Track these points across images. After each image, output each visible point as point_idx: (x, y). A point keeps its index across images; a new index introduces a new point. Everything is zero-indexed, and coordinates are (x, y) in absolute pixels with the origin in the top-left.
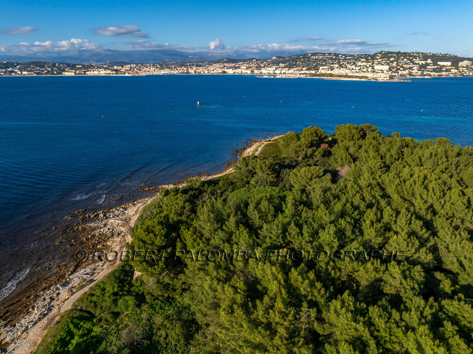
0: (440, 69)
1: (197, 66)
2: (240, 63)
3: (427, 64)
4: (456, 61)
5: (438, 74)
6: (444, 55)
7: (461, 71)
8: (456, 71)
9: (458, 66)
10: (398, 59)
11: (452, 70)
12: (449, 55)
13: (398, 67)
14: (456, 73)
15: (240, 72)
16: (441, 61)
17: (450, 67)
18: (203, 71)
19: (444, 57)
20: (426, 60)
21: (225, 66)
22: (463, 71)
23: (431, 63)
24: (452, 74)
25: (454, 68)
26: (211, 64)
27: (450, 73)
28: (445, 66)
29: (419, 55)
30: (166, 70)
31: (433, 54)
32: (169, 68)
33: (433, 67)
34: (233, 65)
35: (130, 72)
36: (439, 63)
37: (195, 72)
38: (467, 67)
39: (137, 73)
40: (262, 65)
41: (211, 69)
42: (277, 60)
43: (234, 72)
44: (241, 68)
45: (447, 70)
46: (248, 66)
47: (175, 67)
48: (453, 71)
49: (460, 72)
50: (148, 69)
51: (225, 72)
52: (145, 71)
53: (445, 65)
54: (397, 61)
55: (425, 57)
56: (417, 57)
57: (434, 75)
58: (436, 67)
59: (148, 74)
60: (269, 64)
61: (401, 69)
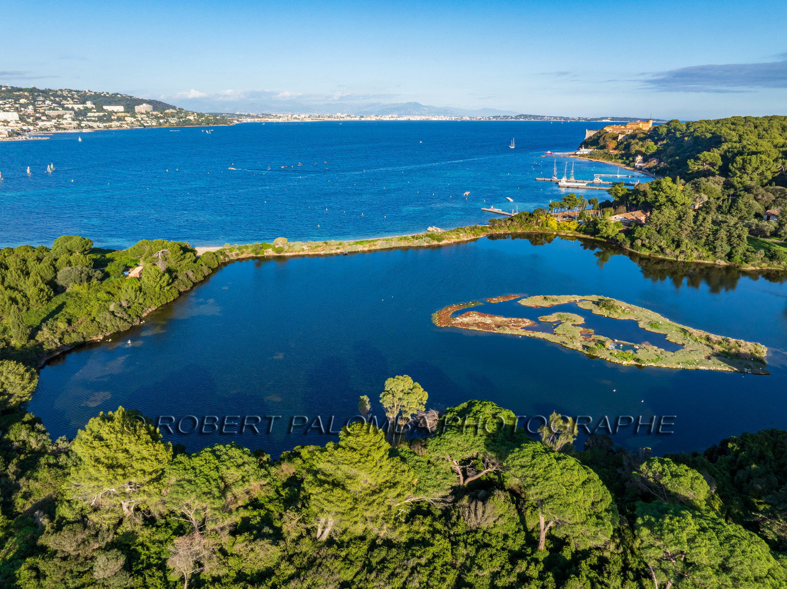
0: (108, 118)
3: (87, 110)
4: (130, 103)
5: (105, 124)
6: (113, 94)
7: (140, 119)
8: (133, 120)
9: (134, 112)
10: (35, 101)
11: (126, 119)
12: (120, 94)
13: (38, 115)
14: (132, 123)
16: (110, 104)
17: (123, 114)
19: (113, 98)
20: (84, 103)
22: (142, 119)
23: (92, 108)
24: (127, 124)
25: (128, 115)
27: (124, 122)
28: (116, 113)
29: (72, 95)
31: (95, 93)
33: (96, 114)
36: (105, 107)
38: (147, 113)
45: (119, 119)
48: (129, 119)
49: (138, 120)
53: (115, 111)
54: (33, 105)
55: (83, 98)
56: (69, 97)
57: (98, 127)
58: (101, 114)
61: (44, 118)
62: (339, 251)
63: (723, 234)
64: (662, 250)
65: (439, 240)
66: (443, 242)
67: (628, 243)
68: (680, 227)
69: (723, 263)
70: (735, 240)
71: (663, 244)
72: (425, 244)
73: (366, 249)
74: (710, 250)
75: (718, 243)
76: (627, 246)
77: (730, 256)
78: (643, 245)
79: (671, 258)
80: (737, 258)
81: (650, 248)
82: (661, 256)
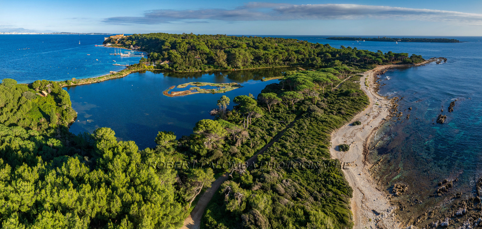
62: (95, 81)
63: (197, 63)
64: (185, 70)
65: (122, 75)
66: (123, 76)
67: (175, 69)
68: (186, 63)
69: (201, 71)
70: (200, 65)
71: (185, 68)
72: (119, 77)
73: (103, 80)
74: (195, 68)
75: (196, 66)
76: (174, 70)
77: (201, 69)
78: (179, 69)
79: (188, 72)
80: (203, 69)
81: (182, 70)
82: (185, 72)
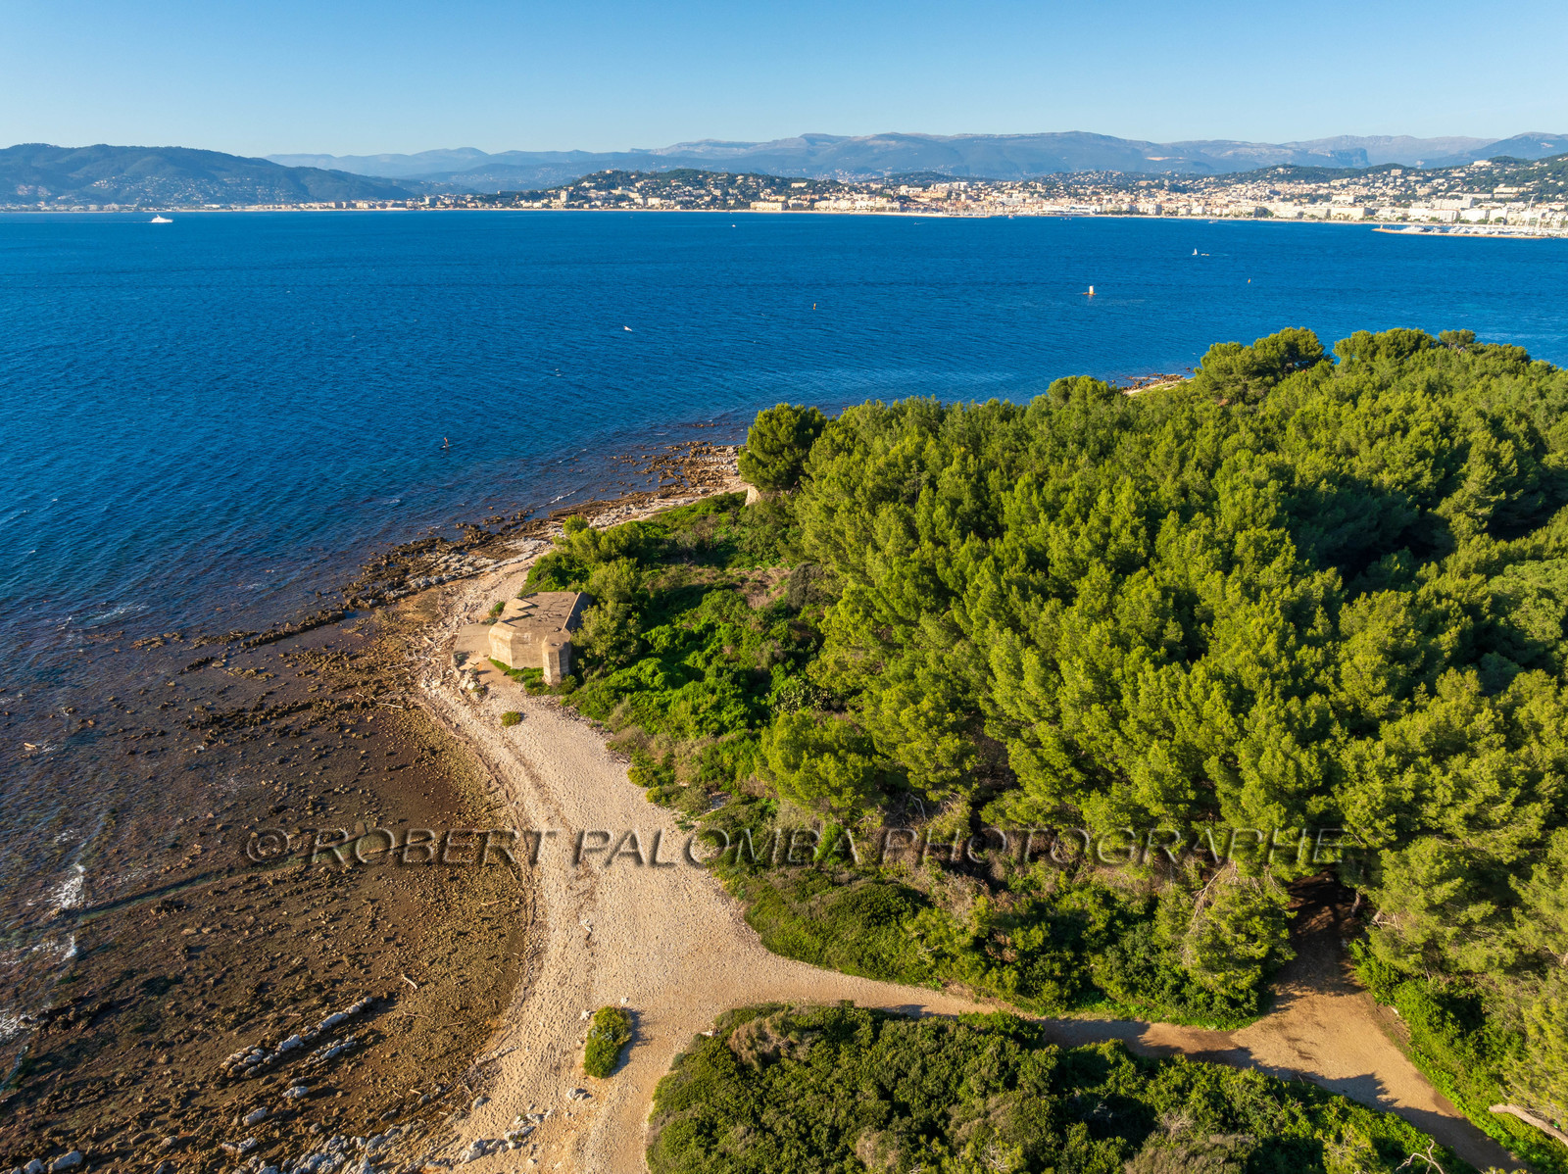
1: (1175, 189)
2: (1336, 183)
15: (1322, 214)
18: (1190, 208)
21: (1278, 193)
26: (1224, 185)
30: (1062, 201)
32: (1076, 195)
34: (1307, 188)
35: (945, 205)
37: (1159, 209)
39: (967, 208)
40: (1422, 191)
41: (1219, 201)
42: (1489, 173)
43: (1301, 214)
44: (1334, 198)
46: (1364, 192)
47: (1094, 193)
50: (1004, 198)
51: (1265, 212)
52: (991, 203)
59: (999, 212)
60: (1451, 188)
